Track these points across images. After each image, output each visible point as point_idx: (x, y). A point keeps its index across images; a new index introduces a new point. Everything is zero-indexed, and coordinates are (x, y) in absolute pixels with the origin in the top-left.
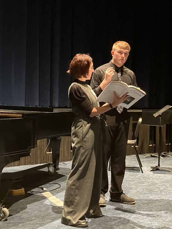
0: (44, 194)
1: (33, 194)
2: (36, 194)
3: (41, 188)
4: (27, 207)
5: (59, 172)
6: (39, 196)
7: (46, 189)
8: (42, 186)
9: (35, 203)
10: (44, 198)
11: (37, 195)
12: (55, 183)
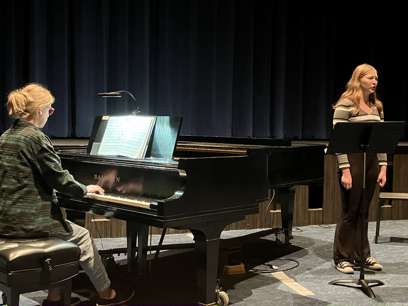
0: (275, 275)
1: (257, 274)
2: (262, 274)
3: (269, 265)
4: (252, 293)
5: (293, 242)
6: (268, 278)
7: (277, 268)
8: (270, 263)
9: (264, 287)
10: (276, 281)
11: (264, 276)
12: (289, 258)
